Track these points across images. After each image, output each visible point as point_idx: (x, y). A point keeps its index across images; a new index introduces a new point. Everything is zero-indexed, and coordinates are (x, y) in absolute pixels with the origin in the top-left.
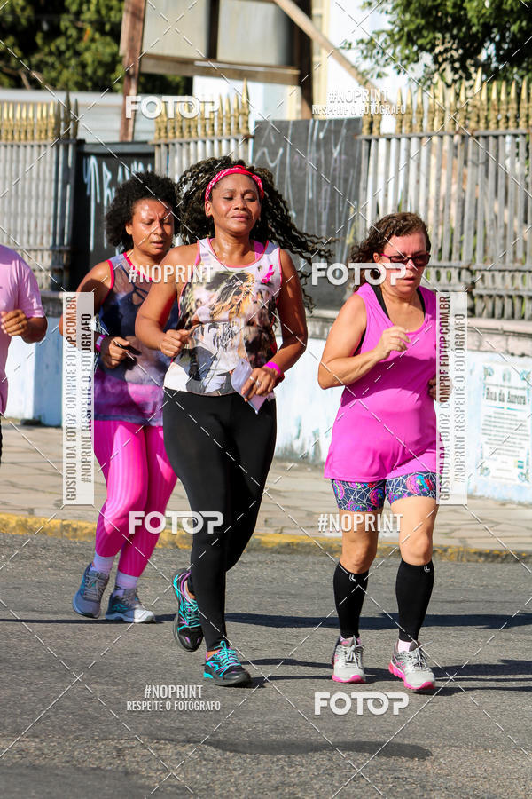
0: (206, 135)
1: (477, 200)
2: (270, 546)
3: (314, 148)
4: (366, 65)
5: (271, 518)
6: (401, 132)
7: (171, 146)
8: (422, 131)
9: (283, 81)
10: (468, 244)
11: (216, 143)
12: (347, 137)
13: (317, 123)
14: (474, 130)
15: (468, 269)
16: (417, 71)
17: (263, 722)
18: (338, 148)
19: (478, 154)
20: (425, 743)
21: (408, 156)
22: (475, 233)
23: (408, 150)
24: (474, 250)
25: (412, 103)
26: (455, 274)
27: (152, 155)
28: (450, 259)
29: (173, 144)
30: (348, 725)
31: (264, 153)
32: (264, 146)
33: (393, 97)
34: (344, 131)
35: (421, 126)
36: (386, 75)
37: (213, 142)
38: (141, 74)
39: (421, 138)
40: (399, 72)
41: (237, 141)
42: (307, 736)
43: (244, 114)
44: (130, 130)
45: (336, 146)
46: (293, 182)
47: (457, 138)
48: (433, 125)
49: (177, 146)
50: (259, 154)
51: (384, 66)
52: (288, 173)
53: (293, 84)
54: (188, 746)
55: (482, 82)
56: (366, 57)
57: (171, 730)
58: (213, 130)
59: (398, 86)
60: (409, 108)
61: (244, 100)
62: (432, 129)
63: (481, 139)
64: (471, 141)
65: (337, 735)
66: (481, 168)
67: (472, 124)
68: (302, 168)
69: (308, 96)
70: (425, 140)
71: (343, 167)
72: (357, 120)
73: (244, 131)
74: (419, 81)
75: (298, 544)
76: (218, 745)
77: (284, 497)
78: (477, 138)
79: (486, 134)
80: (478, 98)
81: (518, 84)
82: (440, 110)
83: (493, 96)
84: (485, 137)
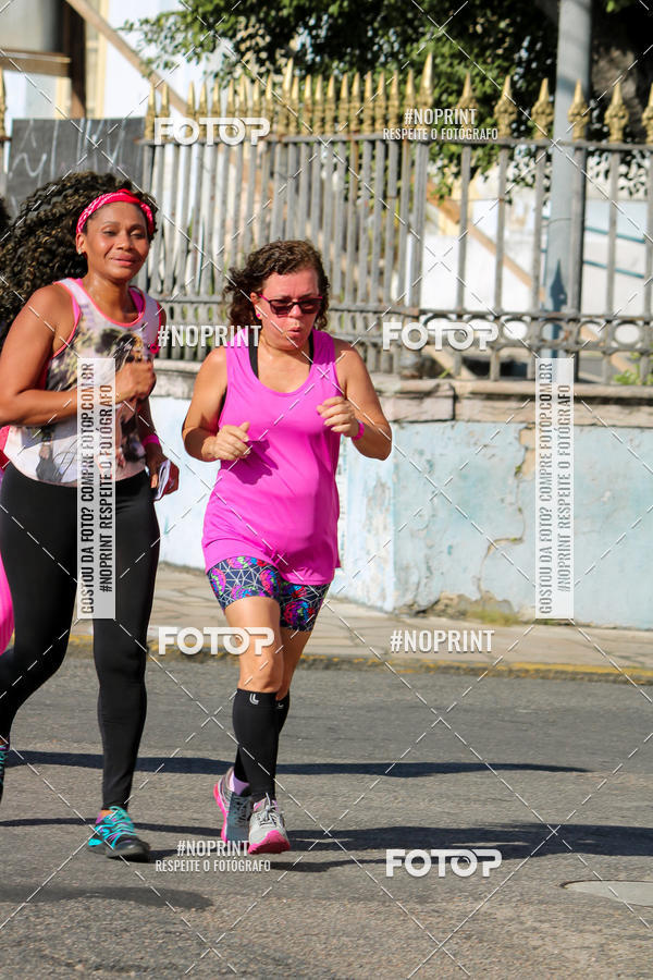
1: (284, 222)
3: (85, 154)
4: (151, 52)
9: (49, 71)
12: (125, 141)
13: (89, 124)
14: (282, 135)
16: (214, 62)
18: (115, 155)
19: (287, 165)
20: (205, 890)
21: (201, 167)
23: (201, 159)
25: (206, 101)
31: (23, 160)
32: (23, 151)
33: (183, 93)
34: (122, 134)
36: (175, 65)
39: (216, 144)
40: (189, 60)
45: (112, 151)
47: (262, 146)
50: (17, 161)
51: (173, 53)
53: (62, 75)
55: (293, 76)
56: (150, 42)
59: (190, 77)
60: (203, 105)
61: (1, 93)
63: (291, 147)
64: (278, 148)
65: (96, 879)
66: (291, 182)
67: (279, 128)
69: (79, 90)
70: (222, 147)
72: (138, 120)
74: (216, 75)
78: (286, 145)
79: (297, 139)
80: (288, 95)
81: (338, 82)
82: (240, 111)
83: (307, 93)
84: (295, 144)
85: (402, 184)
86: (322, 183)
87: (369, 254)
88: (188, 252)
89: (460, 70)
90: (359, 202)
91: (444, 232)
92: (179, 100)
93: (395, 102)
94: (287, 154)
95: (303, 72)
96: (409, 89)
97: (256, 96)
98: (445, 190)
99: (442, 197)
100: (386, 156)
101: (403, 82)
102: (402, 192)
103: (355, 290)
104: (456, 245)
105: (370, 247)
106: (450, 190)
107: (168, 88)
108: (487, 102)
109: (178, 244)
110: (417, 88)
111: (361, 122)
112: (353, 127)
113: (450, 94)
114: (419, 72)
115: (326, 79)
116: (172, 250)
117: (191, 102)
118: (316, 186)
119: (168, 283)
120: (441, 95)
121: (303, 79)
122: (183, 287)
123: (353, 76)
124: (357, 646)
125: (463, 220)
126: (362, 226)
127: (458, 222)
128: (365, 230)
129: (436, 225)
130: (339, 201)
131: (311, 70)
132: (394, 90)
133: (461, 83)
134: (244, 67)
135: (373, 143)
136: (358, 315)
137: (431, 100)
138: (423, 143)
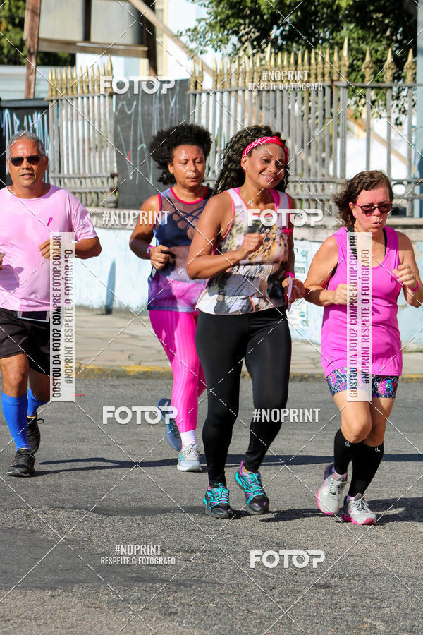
0: (83, 92)
2: (132, 374)
3: (157, 101)
4: (193, 46)
5: (133, 355)
6: (216, 88)
7: (59, 101)
8: (231, 87)
9: (136, 55)
11: (90, 98)
12: (179, 92)
16: (229, 49)
17: (126, 494)
18: (174, 100)
19: (269, 102)
21: (222, 105)
23: (222, 101)
25: (223, 69)
27: (47, 108)
29: (62, 100)
30: (184, 495)
31: (123, 105)
32: (123, 100)
33: (211, 65)
35: (230, 84)
36: (207, 52)
37: (88, 98)
38: (38, 52)
39: (230, 92)
40: (216, 50)
41: (105, 96)
42: (156, 503)
44: (32, 91)
45: (172, 98)
46: (143, 124)
47: (255, 93)
48: (238, 83)
49: (64, 101)
50: (120, 105)
51: (205, 46)
52: (140, 118)
53: (143, 57)
54: (74, 511)
55: (271, 53)
56: (192, 40)
57: (63, 501)
58: (88, 89)
59: (214, 58)
60: (222, 71)
61: (109, 68)
62: (238, 86)
63: (271, 93)
64: (264, 93)
66: (272, 111)
68: (150, 114)
69: (153, 66)
70: (233, 93)
71: (177, 113)
72: (186, 80)
74: (230, 55)
75: (151, 372)
76: (95, 511)
77: (142, 340)
78: (268, 91)
80: (268, 64)
81: (296, 55)
82: (242, 73)
83: (279, 62)
84: (274, 91)
85: (333, 110)
86: (289, 111)
87: (317, 150)
89: (363, 46)
90: (310, 121)
91: (358, 136)
92: (209, 68)
93: (328, 65)
94: (269, 96)
95: (277, 51)
96: (336, 58)
97: (251, 65)
98: (358, 114)
99: (356, 118)
100: (324, 94)
101: (332, 55)
102: (334, 114)
103: (310, 170)
104: (364, 143)
105: (317, 146)
106: (361, 114)
107: (202, 62)
108: (379, 63)
110: (340, 58)
111: (309, 76)
113: (358, 60)
114: (341, 48)
115: (289, 53)
117: (215, 69)
118: (286, 113)
120: (353, 61)
121: (276, 54)
122: (214, 172)
123: (304, 51)
124: (317, 368)
125: (368, 130)
126: (312, 135)
127: (365, 131)
128: (314, 137)
129: (353, 133)
130: (299, 120)
131: (280, 49)
132: (327, 59)
133: (364, 54)
134: (245, 51)
136: (311, 184)
137: (347, 64)
138: (344, 87)
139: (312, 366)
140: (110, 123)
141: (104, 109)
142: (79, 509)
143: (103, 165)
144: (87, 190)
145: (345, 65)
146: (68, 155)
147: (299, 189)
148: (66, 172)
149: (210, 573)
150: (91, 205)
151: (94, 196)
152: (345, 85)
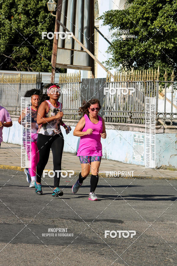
1: (132, 97)
3: (95, 85)
4: (107, 67)
6: (115, 81)
9: (88, 70)
10: (130, 107)
11: (73, 84)
13: (96, 79)
15: (130, 112)
16: (119, 68)
17: (86, 215)
20: (122, 220)
22: (132, 104)
23: (117, 86)
24: (132, 108)
26: (127, 113)
28: (126, 110)
30: (105, 215)
32: (84, 84)
33: (113, 74)
34: (102, 81)
35: (120, 80)
36: (112, 69)
37: (72, 83)
38: (56, 68)
39: (120, 83)
40: (114, 68)
41: (78, 83)
43: (79, 77)
44: (53, 80)
45: (100, 84)
46: (90, 93)
47: (128, 83)
48: (122, 80)
49: (64, 84)
50: (83, 86)
51: (111, 67)
52: (89, 90)
53: (90, 71)
56: (107, 65)
57: (65, 216)
58: (72, 81)
59: (114, 71)
60: (117, 76)
61: (80, 74)
67: (131, 80)
68: (93, 89)
71: (102, 89)
72: (105, 78)
73: (79, 81)
74: (119, 70)
76: (76, 220)
78: (132, 83)
79: (135, 82)
81: (142, 70)
82: (124, 76)
83: (136, 73)
84: (134, 83)
88: (115, 102)
93: (152, 75)
95: (135, 70)
96: (155, 72)
97: (127, 74)
98: (161, 91)
100: (151, 85)
102: (154, 91)
107: (111, 73)
109: (113, 101)
110: (157, 73)
112: (145, 79)
113: (163, 73)
114: (157, 69)
115: (140, 70)
116: (111, 102)
117: (115, 75)
119: (111, 108)
120: (161, 74)
122: (114, 109)
123: (145, 70)
124: (147, 175)
125: (165, 98)
132: (152, 73)
133: (164, 71)
135: (148, 82)
137: (159, 74)
138: (158, 82)
139: (145, 174)
140: (79, 92)
141: (78, 87)
142: (70, 219)
143: (77, 106)
144: (71, 114)
145: (158, 75)
146: (65, 102)
147: (142, 115)
148: (64, 108)
149: (115, 241)
150: (72, 119)
151: (73, 116)
152: (158, 81)
